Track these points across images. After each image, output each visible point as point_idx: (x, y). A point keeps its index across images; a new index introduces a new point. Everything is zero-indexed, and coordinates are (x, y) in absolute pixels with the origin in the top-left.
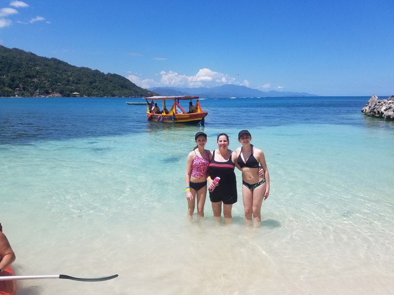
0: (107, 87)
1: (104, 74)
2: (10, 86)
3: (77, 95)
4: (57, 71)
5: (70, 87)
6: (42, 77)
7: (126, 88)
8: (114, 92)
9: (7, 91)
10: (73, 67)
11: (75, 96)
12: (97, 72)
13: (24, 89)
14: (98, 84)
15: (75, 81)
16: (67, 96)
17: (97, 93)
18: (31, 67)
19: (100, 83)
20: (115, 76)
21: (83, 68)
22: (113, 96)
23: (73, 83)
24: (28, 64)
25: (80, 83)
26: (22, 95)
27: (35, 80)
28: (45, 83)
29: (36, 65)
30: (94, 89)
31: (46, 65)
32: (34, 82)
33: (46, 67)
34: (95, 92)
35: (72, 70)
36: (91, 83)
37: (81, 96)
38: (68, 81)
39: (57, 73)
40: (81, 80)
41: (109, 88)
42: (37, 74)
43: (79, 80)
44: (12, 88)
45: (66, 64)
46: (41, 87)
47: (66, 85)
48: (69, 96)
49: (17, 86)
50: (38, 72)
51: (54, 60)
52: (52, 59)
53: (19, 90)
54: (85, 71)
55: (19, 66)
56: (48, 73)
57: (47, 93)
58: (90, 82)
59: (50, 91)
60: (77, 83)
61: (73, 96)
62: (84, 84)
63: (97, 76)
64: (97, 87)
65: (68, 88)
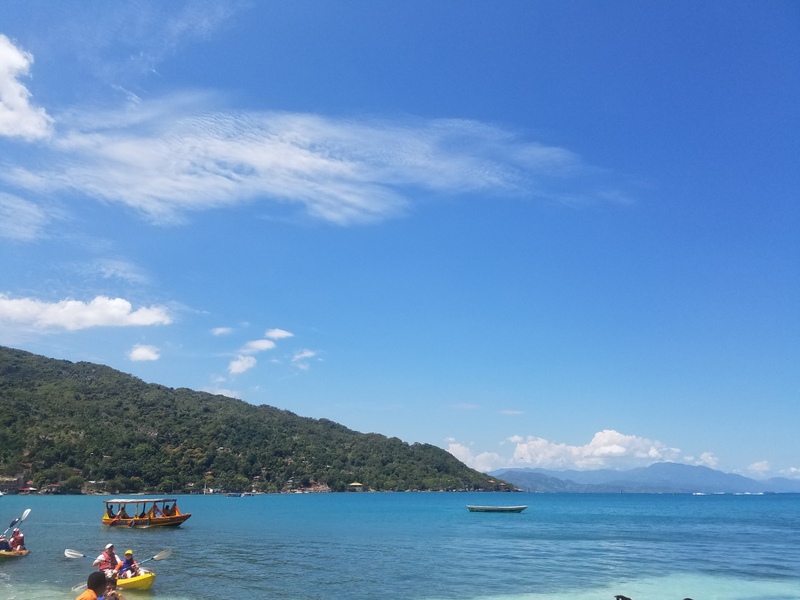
0: (411, 471)
1: (407, 445)
2: (246, 473)
3: (357, 489)
4: (328, 442)
5: (347, 473)
6: (302, 454)
7: (447, 472)
8: (425, 481)
9: (240, 482)
10: (355, 433)
11: (353, 490)
12: (395, 443)
13: (268, 477)
14: (397, 464)
15: (356, 461)
16: (339, 491)
17: (393, 483)
18: (284, 437)
19: (399, 462)
20: (427, 447)
21: (372, 435)
22: (423, 488)
23: (353, 463)
24: (280, 431)
25: (364, 464)
26: (264, 489)
27: (289, 460)
28: (304, 467)
29: (294, 433)
30: (389, 475)
31: (311, 432)
32: (286, 464)
33: (311, 436)
34: (390, 482)
35: (353, 439)
36: (384, 464)
37: (365, 489)
38: (345, 460)
39: (327, 446)
40: (367, 458)
41: (417, 472)
42: (294, 449)
43: (363, 458)
44: (248, 476)
45: (343, 429)
46: (298, 474)
47: (340, 469)
48: (342, 489)
49: (258, 472)
50: (296, 445)
51: (325, 422)
52: (321, 420)
53: (260, 480)
54: (375, 441)
55: (266, 435)
56: (312, 447)
57: (307, 484)
58: (382, 461)
59: (312, 481)
60: (359, 464)
61: (350, 490)
62: (370, 466)
63: (396, 449)
64: (393, 471)
65: (343, 474)
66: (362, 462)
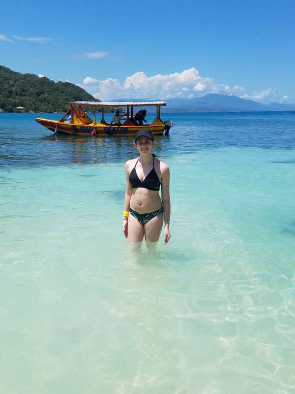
0: (58, 100)
1: (53, 82)
3: (21, 111)
5: (13, 100)
10: (16, 73)
11: (19, 111)
12: (45, 81)
14: (47, 95)
16: (9, 112)
17: (46, 107)
19: (49, 94)
20: (67, 84)
21: (28, 75)
23: (17, 94)
25: (25, 95)
30: (42, 102)
34: (43, 106)
35: (15, 78)
36: (38, 95)
37: (27, 111)
38: (11, 92)
40: (26, 91)
41: (61, 101)
43: (24, 92)
45: (7, 70)
47: (8, 97)
48: (11, 111)
54: (31, 79)
58: (37, 93)
60: (21, 95)
61: (16, 112)
62: (29, 96)
63: (46, 85)
64: (45, 100)
65: (10, 101)
66: (23, 93)
